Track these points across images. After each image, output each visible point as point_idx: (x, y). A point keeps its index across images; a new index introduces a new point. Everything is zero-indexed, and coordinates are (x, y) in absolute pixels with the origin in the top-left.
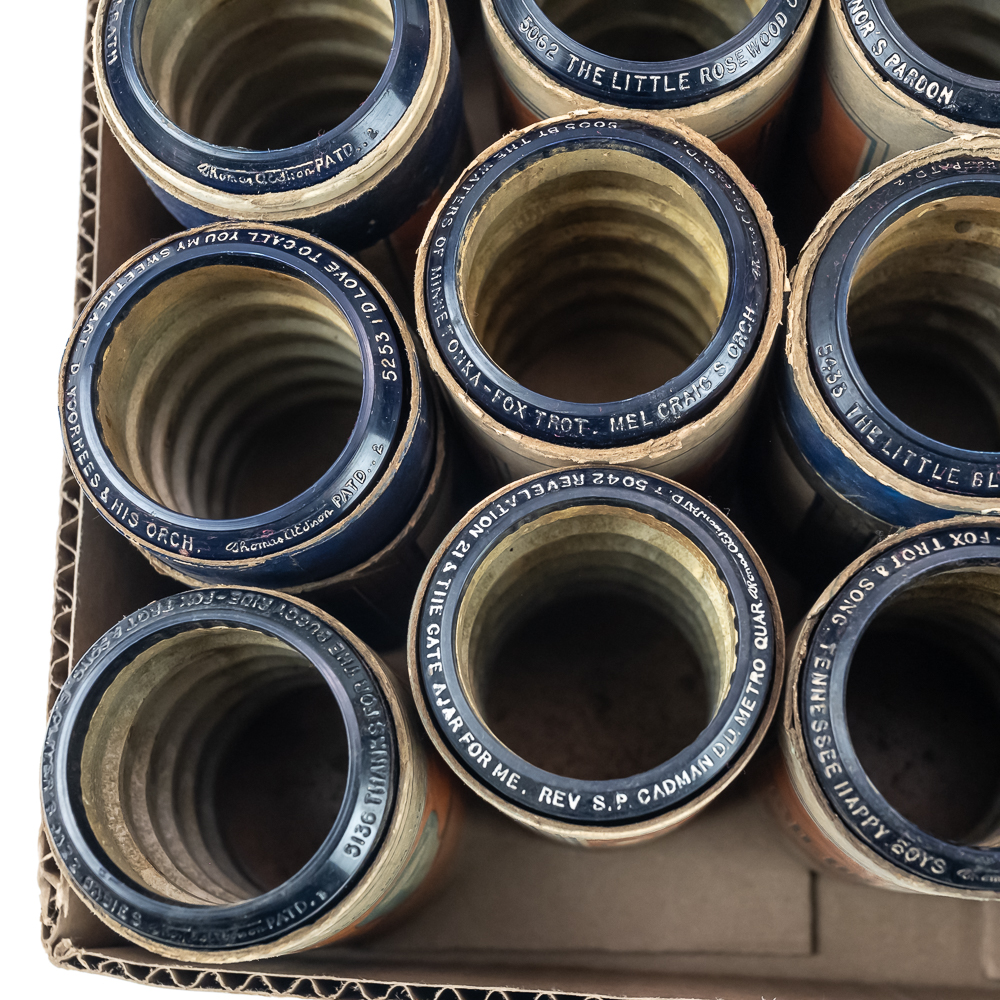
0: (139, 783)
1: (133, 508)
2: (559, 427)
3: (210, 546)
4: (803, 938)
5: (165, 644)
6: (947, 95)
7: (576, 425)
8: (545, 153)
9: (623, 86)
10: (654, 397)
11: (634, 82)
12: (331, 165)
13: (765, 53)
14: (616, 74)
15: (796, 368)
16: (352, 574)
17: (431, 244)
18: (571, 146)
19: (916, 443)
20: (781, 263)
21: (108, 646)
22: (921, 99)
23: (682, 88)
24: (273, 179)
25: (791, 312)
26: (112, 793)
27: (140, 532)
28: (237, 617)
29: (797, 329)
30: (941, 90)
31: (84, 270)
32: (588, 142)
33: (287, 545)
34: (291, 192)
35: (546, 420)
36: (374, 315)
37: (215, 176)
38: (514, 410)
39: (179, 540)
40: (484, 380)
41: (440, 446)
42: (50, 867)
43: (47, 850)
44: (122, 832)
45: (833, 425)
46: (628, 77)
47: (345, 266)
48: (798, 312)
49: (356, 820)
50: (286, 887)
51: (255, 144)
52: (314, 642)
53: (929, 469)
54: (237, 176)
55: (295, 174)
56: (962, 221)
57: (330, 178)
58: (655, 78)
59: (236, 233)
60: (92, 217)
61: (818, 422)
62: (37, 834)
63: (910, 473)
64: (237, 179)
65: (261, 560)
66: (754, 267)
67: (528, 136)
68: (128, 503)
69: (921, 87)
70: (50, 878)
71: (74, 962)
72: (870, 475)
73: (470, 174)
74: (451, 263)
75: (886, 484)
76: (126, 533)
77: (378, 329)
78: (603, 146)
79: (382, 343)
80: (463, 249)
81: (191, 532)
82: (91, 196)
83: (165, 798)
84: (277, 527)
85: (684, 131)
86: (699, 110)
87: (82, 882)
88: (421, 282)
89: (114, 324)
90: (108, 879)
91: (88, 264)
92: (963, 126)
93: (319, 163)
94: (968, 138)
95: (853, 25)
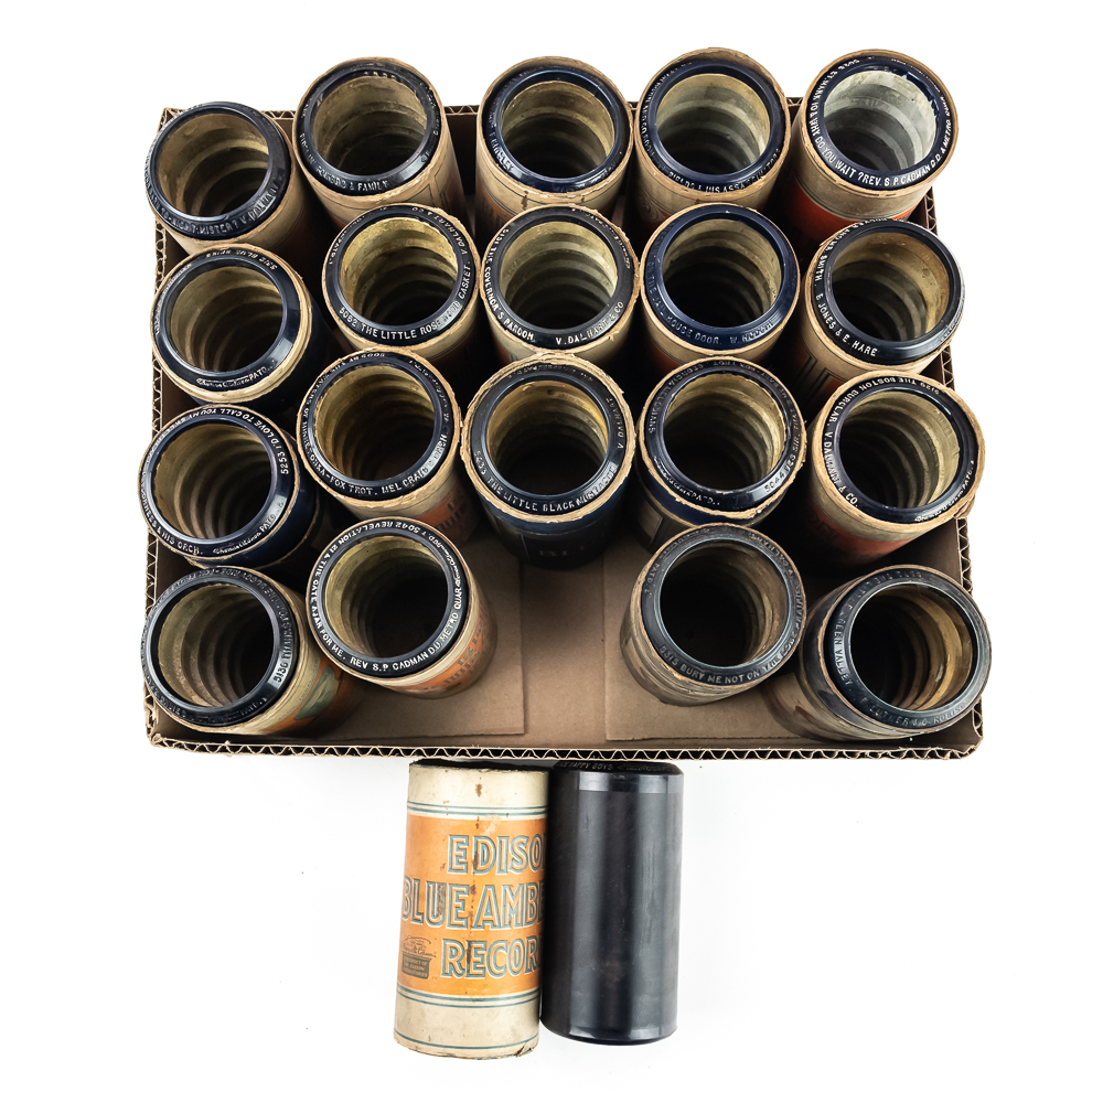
0: (194, 660)
1: (171, 536)
2: (360, 492)
3: (206, 550)
4: (521, 725)
5: (193, 594)
6: (531, 336)
7: (367, 491)
8: (353, 368)
9: (387, 337)
10: (401, 477)
11: (391, 335)
12: (257, 377)
13: (450, 320)
14: (383, 332)
15: (466, 461)
16: (279, 561)
17: (303, 411)
18: (364, 365)
19: (517, 494)
20: (459, 414)
21: (169, 594)
22: (520, 337)
23: (413, 337)
24: (231, 384)
25: (463, 436)
26: (178, 662)
27: (175, 546)
28: (224, 580)
29: (466, 446)
30: (528, 334)
32: (372, 363)
33: (241, 549)
34: (239, 390)
35: (354, 489)
36: (277, 445)
37: (205, 384)
38: (340, 485)
39: (192, 549)
40: (326, 472)
41: (318, 501)
42: (150, 701)
43: (148, 693)
44: (183, 680)
45: (481, 486)
46: (388, 333)
47: (264, 422)
48: (466, 437)
49: (278, 666)
50: (248, 696)
51: (223, 369)
52: (258, 589)
53: (524, 504)
55: (241, 382)
56: (550, 390)
57: (257, 383)
58: (400, 333)
59: (215, 410)
60: (159, 381)
61: (475, 485)
62: (143, 686)
63: (516, 506)
64: (214, 385)
65: (230, 556)
66: (447, 416)
67: (344, 361)
68: (169, 534)
69: (520, 332)
70: (149, 706)
71: (161, 743)
72: (498, 508)
73: (320, 379)
74: (310, 420)
75: (505, 512)
76: (169, 547)
77: (280, 450)
78: (378, 364)
79: (281, 457)
80: (317, 413)
81: (197, 545)
82: (158, 392)
83: (211, 669)
84: (236, 542)
85: (415, 356)
86: (423, 346)
87: (160, 699)
88: (299, 429)
89: (161, 453)
90: (170, 697)
92: (540, 349)
93: (251, 376)
94: (541, 355)
95: (490, 306)
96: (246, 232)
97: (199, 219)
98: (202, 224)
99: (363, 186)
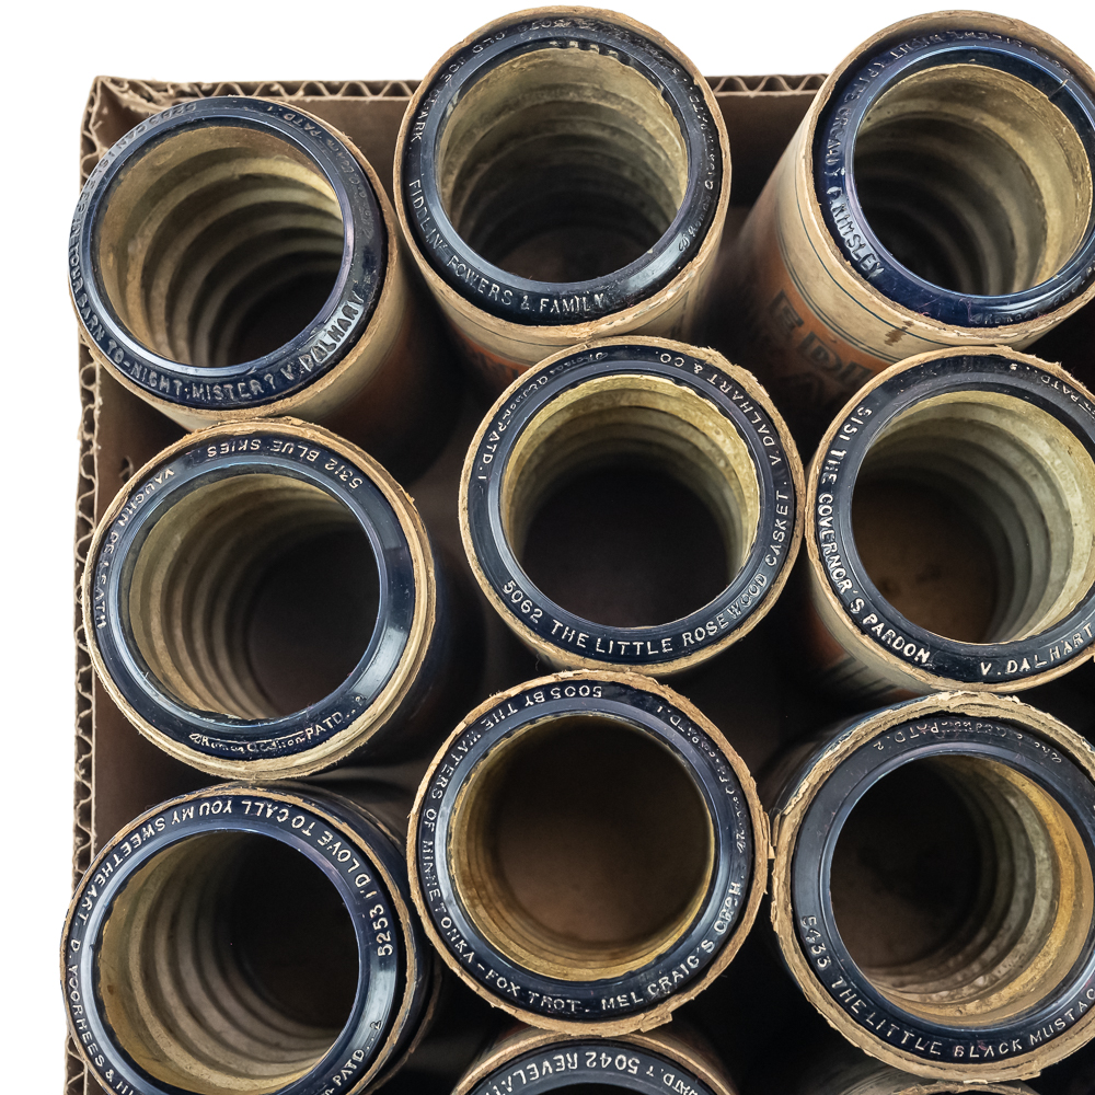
2: (552, 1006)
6: (924, 656)
7: (568, 1005)
8: (533, 722)
9: (607, 648)
10: (644, 980)
11: (617, 646)
12: (321, 733)
14: (599, 640)
15: (781, 936)
17: (422, 813)
18: (557, 716)
20: (765, 832)
22: (899, 654)
23: (665, 650)
24: (264, 748)
25: (775, 879)
29: (782, 897)
30: (918, 651)
31: (83, 772)
34: (282, 758)
35: (539, 999)
36: (369, 888)
37: (207, 744)
38: (507, 988)
40: (478, 958)
45: (817, 994)
46: (612, 643)
47: (339, 835)
48: (782, 879)
53: (912, 1041)
54: (229, 745)
55: (286, 743)
57: (321, 743)
58: (639, 644)
59: (230, 802)
60: (89, 717)
61: (804, 990)
64: (229, 748)
66: (740, 840)
67: (513, 700)
69: (898, 645)
72: (856, 1045)
75: (871, 1055)
77: (373, 902)
79: (377, 916)
80: (452, 820)
82: (86, 695)
85: (668, 695)
88: (413, 850)
91: (86, 765)
92: (951, 683)
93: (309, 732)
94: (949, 696)
95: (832, 583)
96: (290, 395)
97: (191, 371)
98: (199, 381)
99: (550, 305)
